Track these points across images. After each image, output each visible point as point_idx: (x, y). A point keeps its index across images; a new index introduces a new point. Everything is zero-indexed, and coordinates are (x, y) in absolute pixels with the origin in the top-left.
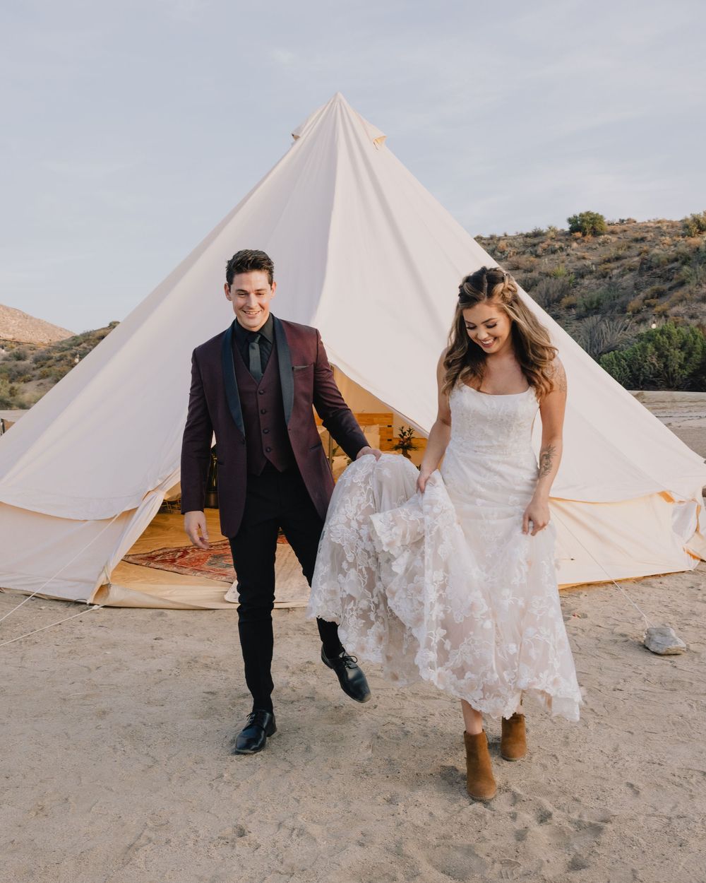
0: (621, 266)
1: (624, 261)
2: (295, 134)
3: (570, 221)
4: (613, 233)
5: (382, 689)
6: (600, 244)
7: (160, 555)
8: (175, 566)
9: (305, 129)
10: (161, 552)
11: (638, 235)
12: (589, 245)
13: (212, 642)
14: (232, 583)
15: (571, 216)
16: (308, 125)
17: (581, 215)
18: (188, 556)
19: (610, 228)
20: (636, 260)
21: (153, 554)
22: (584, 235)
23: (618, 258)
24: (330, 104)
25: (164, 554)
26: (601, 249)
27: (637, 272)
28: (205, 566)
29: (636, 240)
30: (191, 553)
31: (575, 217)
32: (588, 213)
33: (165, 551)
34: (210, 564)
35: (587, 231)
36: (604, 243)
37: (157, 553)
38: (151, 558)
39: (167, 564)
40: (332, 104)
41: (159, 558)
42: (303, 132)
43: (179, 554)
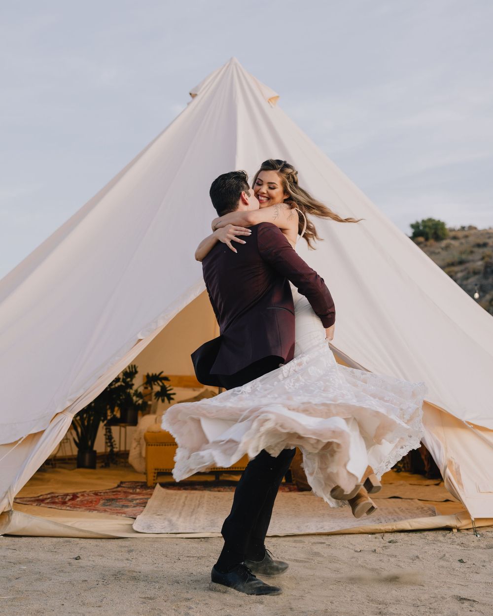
0: (465, 269)
1: (467, 265)
2: (193, 93)
3: (413, 226)
4: (455, 238)
5: (333, 596)
6: (442, 249)
7: (49, 498)
8: (68, 506)
9: (202, 89)
10: (49, 496)
11: (481, 241)
12: (432, 249)
13: (131, 561)
14: (135, 519)
15: (414, 222)
16: (205, 85)
17: (423, 221)
18: (78, 499)
19: (452, 234)
20: (479, 264)
21: (41, 497)
22: (427, 239)
23: (461, 262)
24: (226, 67)
25: (52, 497)
26: (444, 254)
27: (481, 275)
28: (99, 506)
29: (479, 246)
30: (82, 497)
31: (417, 223)
32: (430, 220)
33: (53, 495)
34: (104, 505)
35: (430, 236)
36: (447, 247)
37: (45, 497)
38: (39, 501)
39: (59, 505)
40: (228, 67)
41: (48, 501)
42: (201, 91)
43: (68, 498)
